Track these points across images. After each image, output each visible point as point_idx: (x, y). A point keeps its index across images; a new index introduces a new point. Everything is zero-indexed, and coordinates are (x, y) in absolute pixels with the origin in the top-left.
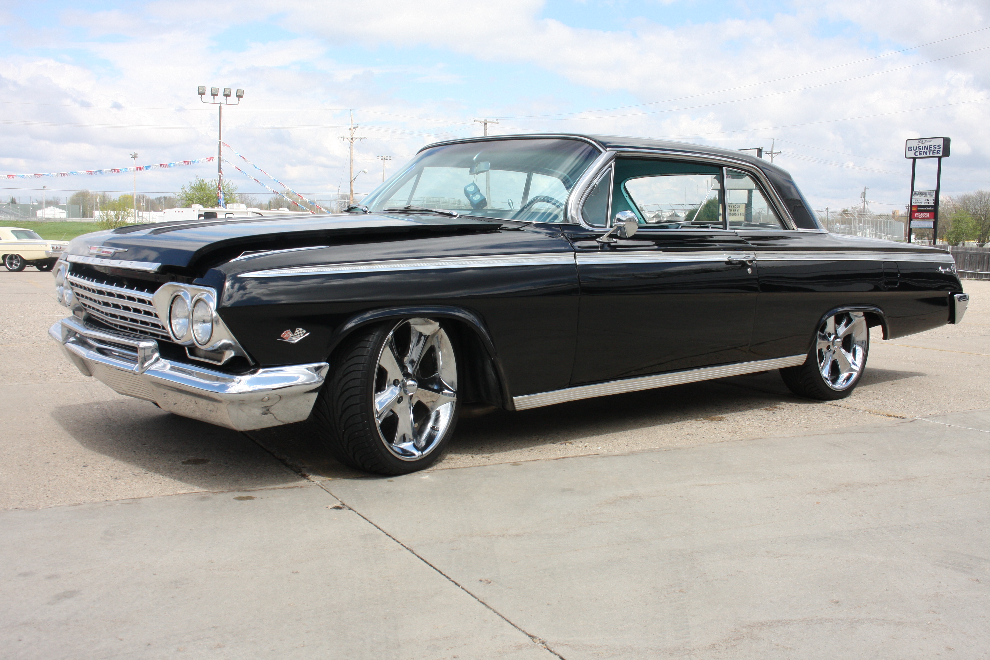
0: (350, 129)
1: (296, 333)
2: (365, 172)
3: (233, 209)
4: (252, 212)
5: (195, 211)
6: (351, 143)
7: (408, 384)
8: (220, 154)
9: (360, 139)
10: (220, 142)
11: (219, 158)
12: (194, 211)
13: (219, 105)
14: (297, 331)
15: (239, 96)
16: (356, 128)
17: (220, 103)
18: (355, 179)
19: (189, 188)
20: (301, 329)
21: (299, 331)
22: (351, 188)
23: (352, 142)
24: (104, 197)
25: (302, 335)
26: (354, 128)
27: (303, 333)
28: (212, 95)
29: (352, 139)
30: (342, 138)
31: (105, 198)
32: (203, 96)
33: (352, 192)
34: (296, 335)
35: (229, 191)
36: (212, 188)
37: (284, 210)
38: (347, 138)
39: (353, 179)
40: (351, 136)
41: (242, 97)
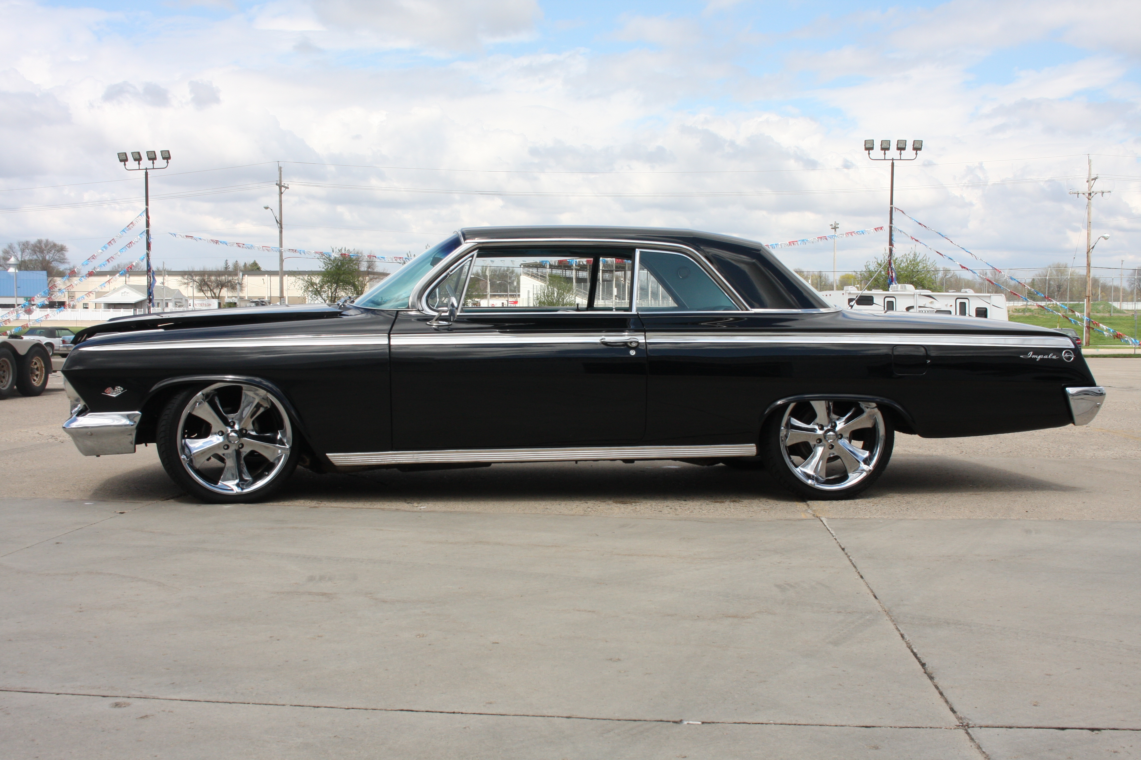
0: (1087, 182)
1: (116, 390)
2: (1106, 238)
3: (897, 291)
4: (920, 295)
5: (845, 294)
6: (1089, 199)
7: (230, 435)
8: (891, 222)
9: (1101, 194)
10: (892, 208)
11: (891, 228)
12: (843, 294)
13: (891, 161)
14: (116, 389)
15: (917, 148)
16: (1095, 179)
17: (893, 158)
18: (1093, 248)
19: (874, 266)
20: (119, 387)
21: (118, 389)
22: (1088, 260)
23: (1090, 197)
24: (820, 277)
25: (120, 391)
26: (1092, 180)
27: (121, 390)
28: (882, 149)
29: (1090, 194)
30: (1075, 193)
31: (822, 278)
32: (870, 151)
33: (1089, 266)
34: (116, 391)
35: (924, 267)
36: (903, 265)
37: (966, 292)
38: (1084, 194)
39: (1091, 247)
40: (1089, 190)
41: (920, 149)
